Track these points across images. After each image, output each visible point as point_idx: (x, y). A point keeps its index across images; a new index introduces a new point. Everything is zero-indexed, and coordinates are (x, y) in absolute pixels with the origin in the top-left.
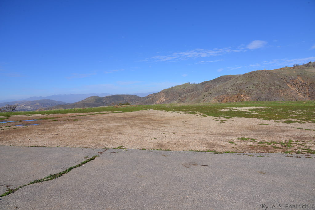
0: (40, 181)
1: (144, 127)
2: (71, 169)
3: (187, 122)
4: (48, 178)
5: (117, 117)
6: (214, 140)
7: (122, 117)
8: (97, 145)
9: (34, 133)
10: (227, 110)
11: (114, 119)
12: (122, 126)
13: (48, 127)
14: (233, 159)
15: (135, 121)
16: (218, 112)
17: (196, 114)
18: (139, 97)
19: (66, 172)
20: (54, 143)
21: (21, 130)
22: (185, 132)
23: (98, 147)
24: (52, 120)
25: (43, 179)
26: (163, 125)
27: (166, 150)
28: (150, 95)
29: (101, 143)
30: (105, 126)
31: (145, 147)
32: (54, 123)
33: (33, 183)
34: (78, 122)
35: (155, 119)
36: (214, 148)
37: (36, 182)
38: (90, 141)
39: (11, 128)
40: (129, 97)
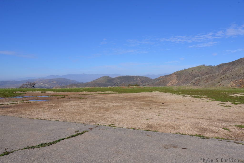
0: (31, 148)
1: (143, 108)
2: (60, 140)
3: (188, 106)
4: (39, 146)
5: (120, 97)
6: (208, 125)
7: (125, 97)
8: (91, 121)
9: (41, 108)
10: (238, 95)
11: (116, 99)
12: (121, 106)
13: (55, 103)
14: (218, 145)
15: (136, 102)
16: (228, 97)
17: (203, 98)
18: (149, 79)
19: (56, 142)
20: (55, 117)
21: (31, 105)
22: (181, 116)
23: (92, 124)
24: (60, 97)
25: (35, 147)
26: (162, 107)
27: (153, 131)
28: (161, 77)
29: (96, 120)
30: (105, 105)
31: (134, 126)
32: (62, 100)
33: (26, 148)
34: (82, 100)
35: (157, 101)
36: (204, 133)
37: (29, 148)
38: (87, 118)
39: (25, 102)
40: (140, 79)
